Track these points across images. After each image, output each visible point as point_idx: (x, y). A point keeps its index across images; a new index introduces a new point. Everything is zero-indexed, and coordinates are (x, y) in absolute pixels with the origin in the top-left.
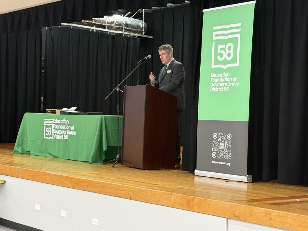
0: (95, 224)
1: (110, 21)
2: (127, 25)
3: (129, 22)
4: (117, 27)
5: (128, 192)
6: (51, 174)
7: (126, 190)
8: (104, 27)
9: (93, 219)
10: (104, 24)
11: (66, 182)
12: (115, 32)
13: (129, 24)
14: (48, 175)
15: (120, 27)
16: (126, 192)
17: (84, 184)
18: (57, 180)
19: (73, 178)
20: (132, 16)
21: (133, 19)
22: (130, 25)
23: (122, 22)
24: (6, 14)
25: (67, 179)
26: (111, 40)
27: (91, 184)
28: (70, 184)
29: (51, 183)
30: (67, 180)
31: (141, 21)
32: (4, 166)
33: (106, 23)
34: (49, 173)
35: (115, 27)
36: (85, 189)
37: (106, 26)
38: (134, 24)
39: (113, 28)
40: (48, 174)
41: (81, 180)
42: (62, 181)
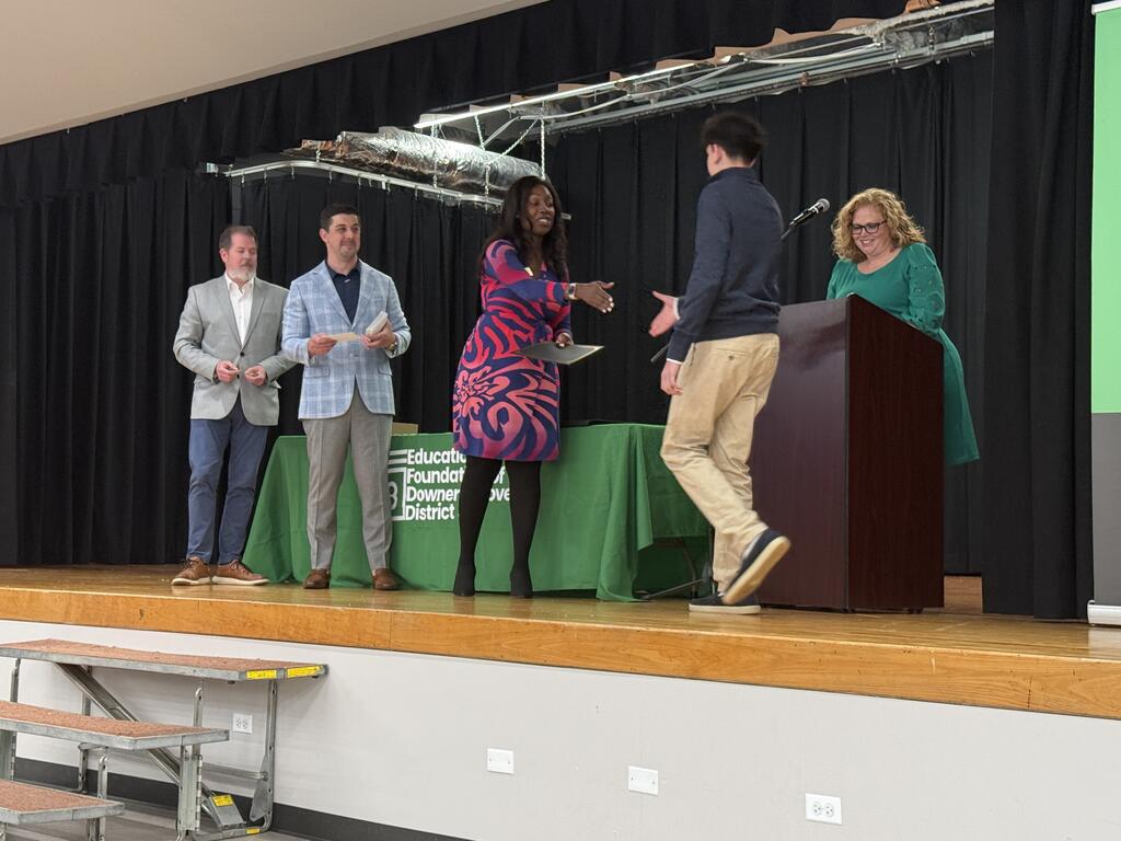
0: (823, 817)
1: (447, 162)
2: (495, 176)
3: (500, 167)
4: (466, 180)
5: (1011, 678)
6: (570, 628)
7: (1001, 673)
8: (427, 179)
9: (811, 799)
10: (427, 172)
11: (654, 656)
12: (461, 196)
13: (501, 171)
14: (555, 631)
15: (474, 181)
16: (1004, 681)
17: (754, 657)
18: (603, 649)
19: (691, 635)
20: (510, 149)
21: (512, 159)
22: (503, 178)
23: (481, 164)
24: (181, 100)
25: (655, 642)
26: (449, 224)
27: (791, 655)
28: (676, 662)
29: (569, 662)
30: (655, 647)
31: (537, 165)
32: (322, 610)
33: (433, 169)
34: (556, 626)
35: (461, 181)
36: (759, 678)
37: (435, 178)
38: (515, 173)
39: (454, 184)
40: (551, 628)
41: (732, 642)
42: (628, 652)
